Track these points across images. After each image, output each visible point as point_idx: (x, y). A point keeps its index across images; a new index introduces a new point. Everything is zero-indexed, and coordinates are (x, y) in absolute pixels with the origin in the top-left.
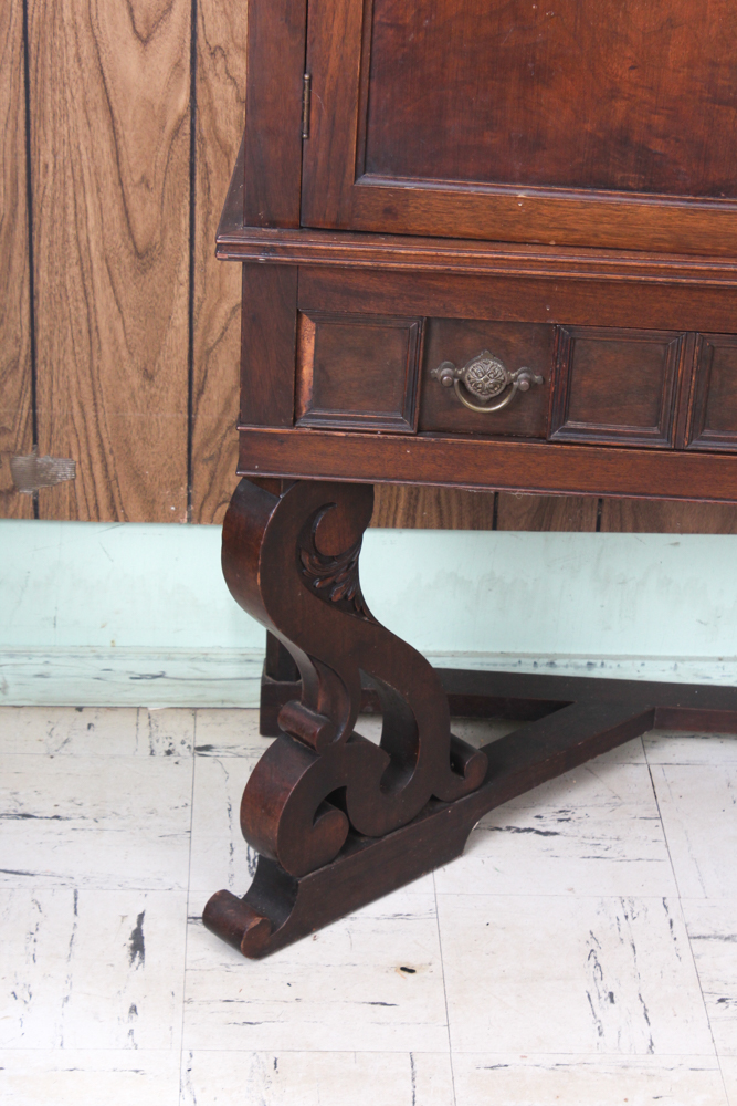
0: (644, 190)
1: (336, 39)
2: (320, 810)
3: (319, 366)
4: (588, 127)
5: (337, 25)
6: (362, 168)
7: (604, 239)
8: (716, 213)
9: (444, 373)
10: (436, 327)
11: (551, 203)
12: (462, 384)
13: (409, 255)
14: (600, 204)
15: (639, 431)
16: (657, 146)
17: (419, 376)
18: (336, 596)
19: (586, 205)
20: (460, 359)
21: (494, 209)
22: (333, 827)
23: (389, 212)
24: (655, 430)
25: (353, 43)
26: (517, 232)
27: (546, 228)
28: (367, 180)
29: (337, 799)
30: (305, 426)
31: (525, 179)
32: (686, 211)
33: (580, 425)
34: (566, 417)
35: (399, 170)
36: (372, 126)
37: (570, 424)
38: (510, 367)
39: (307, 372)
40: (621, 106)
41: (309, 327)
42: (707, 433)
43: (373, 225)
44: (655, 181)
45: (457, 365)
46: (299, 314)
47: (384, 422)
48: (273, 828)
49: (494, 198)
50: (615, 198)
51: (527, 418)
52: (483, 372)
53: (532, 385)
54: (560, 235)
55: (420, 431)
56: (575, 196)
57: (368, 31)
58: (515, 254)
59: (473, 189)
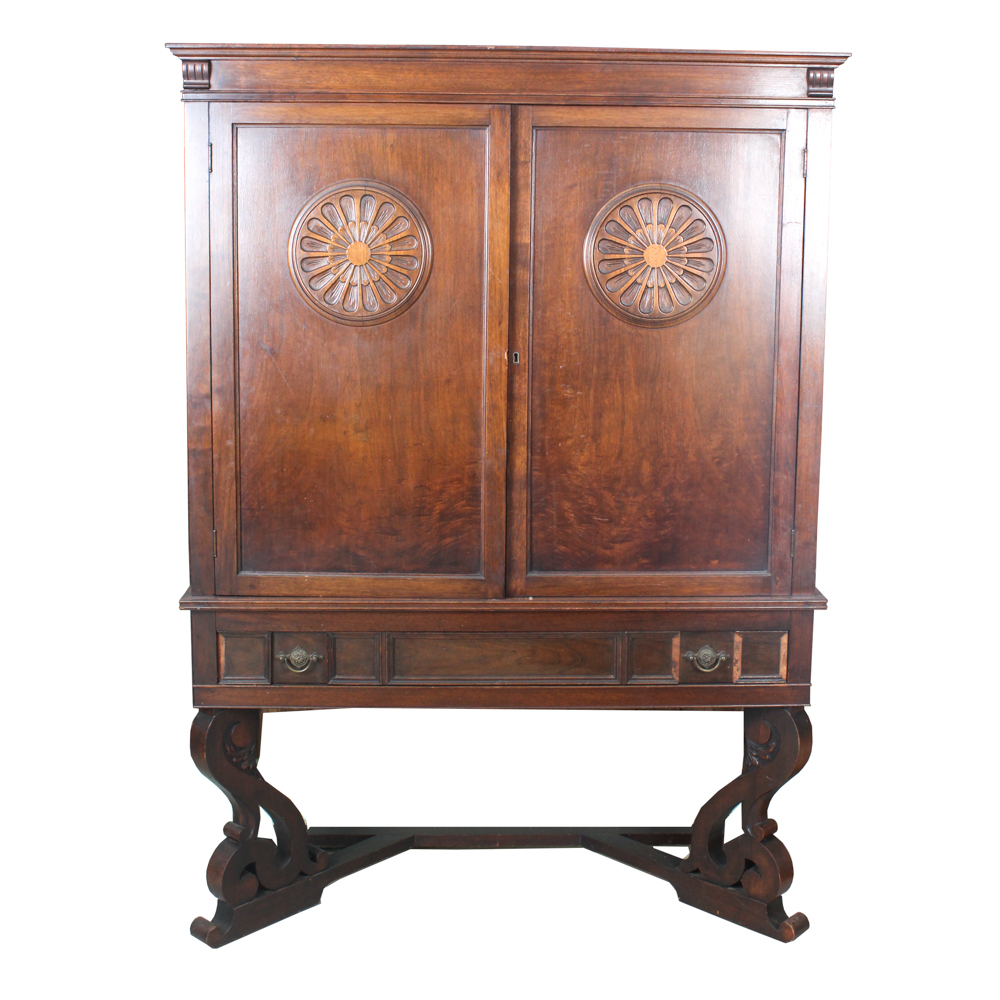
0: (357, 571)
1: (226, 515)
2: (243, 874)
3: (227, 656)
4: (332, 546)
5: (226, 510)
6: (240, 568)
7: (342, 593)
8: (387, 579)
9: (281, 657)
10: (276, 637)
11: (319, 579)
12: (289, 661)
13: (260, 603)
14: (339, 578)
15: (366, 678)
16: (361, 553)
17: (271, 658)
18: (244, 766)
19: (333, 579)
20: (288, 650)
21: (296, 583)
22: (250, 883)
23: (252, 587)
24: (374, 677)
25: (233, 516)
26: (306, 592)
27: (317, 590)
28: (243, 573)
29: (251, 868)
30: (222, 684)
31: (308, 570)
32: (376, 579)
33: (341, 677)
34: (335, 675)
35: (255, 570)
36: (243, 551)
37: (337, 677)
38: (308, 653)
39: (223, 659)
40: (344, 537)
41: (222, 639)
42: (396, 677)
43: (246, 593)
44: (361, 568)
45: (286, 653)
46: (217, 634)
47: (258, 680)
48: (219, 881)
49: (295, 578)
50: (346, 575)
51: (318, 674)
52: (297, 655)
53: (318, 659)
54: (324, 592)
55: (272, 683)
56: (330, 575)
57: (239, 512)
58: (305, 601)
59: (287, 574)
